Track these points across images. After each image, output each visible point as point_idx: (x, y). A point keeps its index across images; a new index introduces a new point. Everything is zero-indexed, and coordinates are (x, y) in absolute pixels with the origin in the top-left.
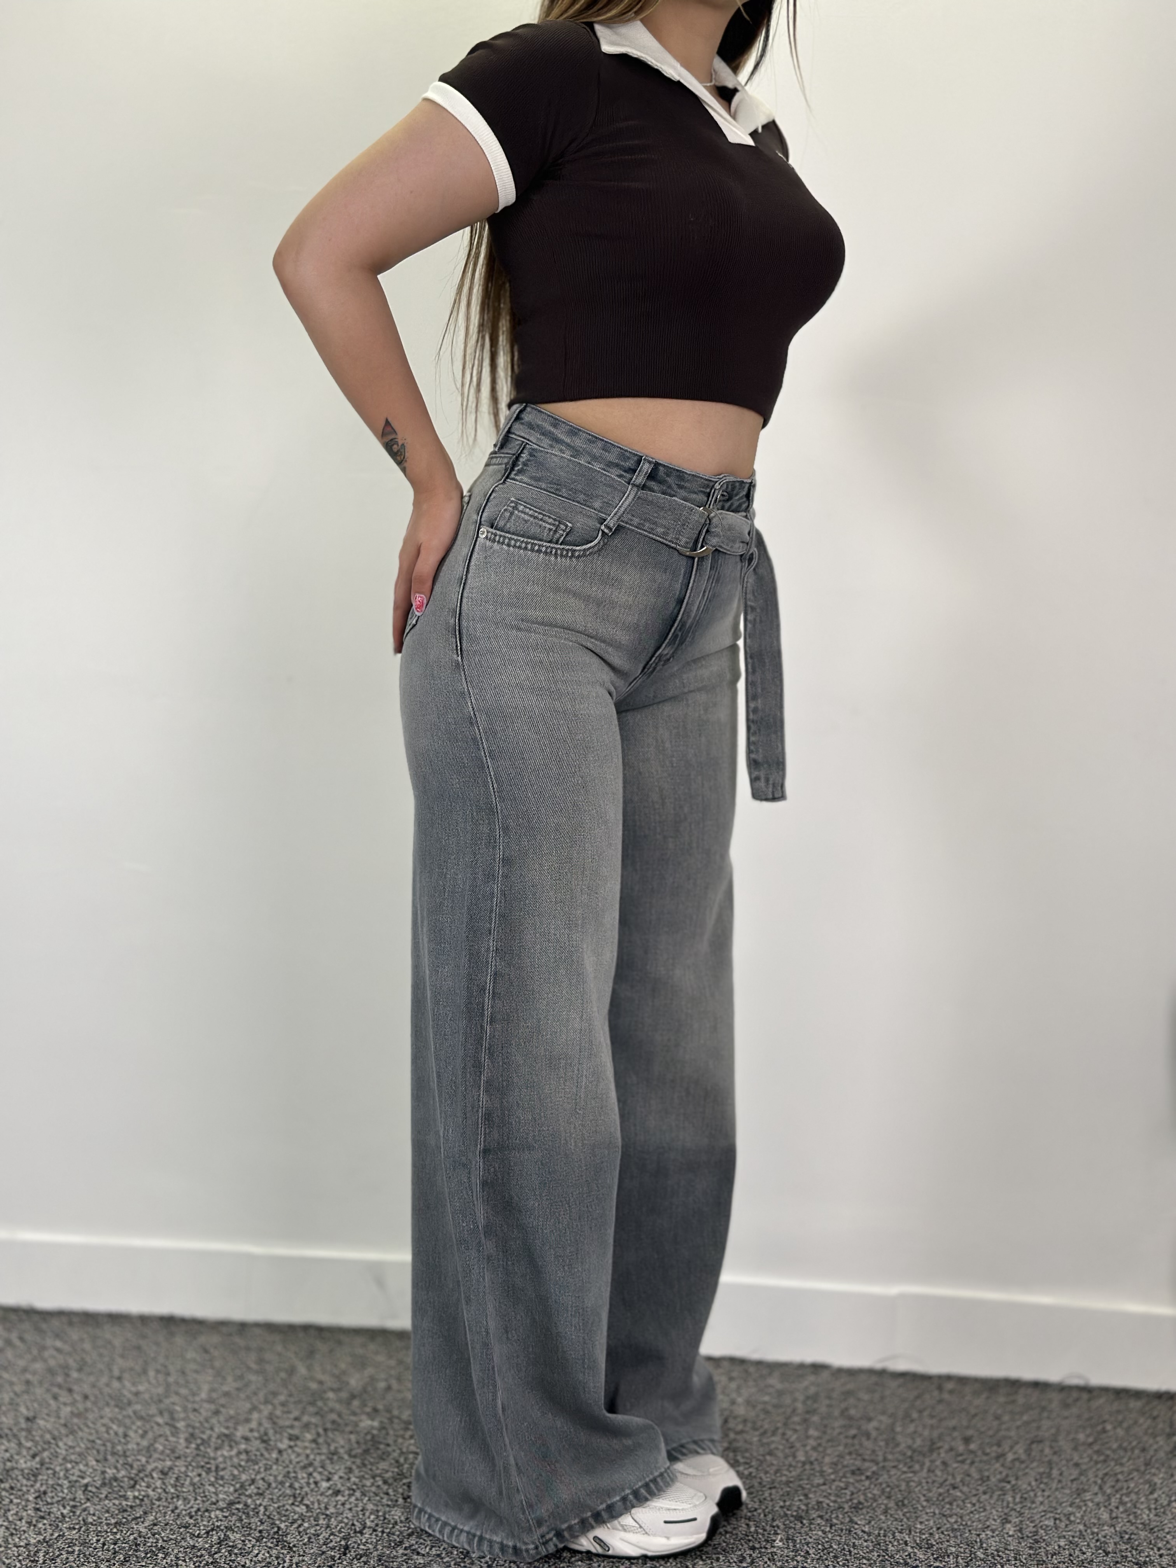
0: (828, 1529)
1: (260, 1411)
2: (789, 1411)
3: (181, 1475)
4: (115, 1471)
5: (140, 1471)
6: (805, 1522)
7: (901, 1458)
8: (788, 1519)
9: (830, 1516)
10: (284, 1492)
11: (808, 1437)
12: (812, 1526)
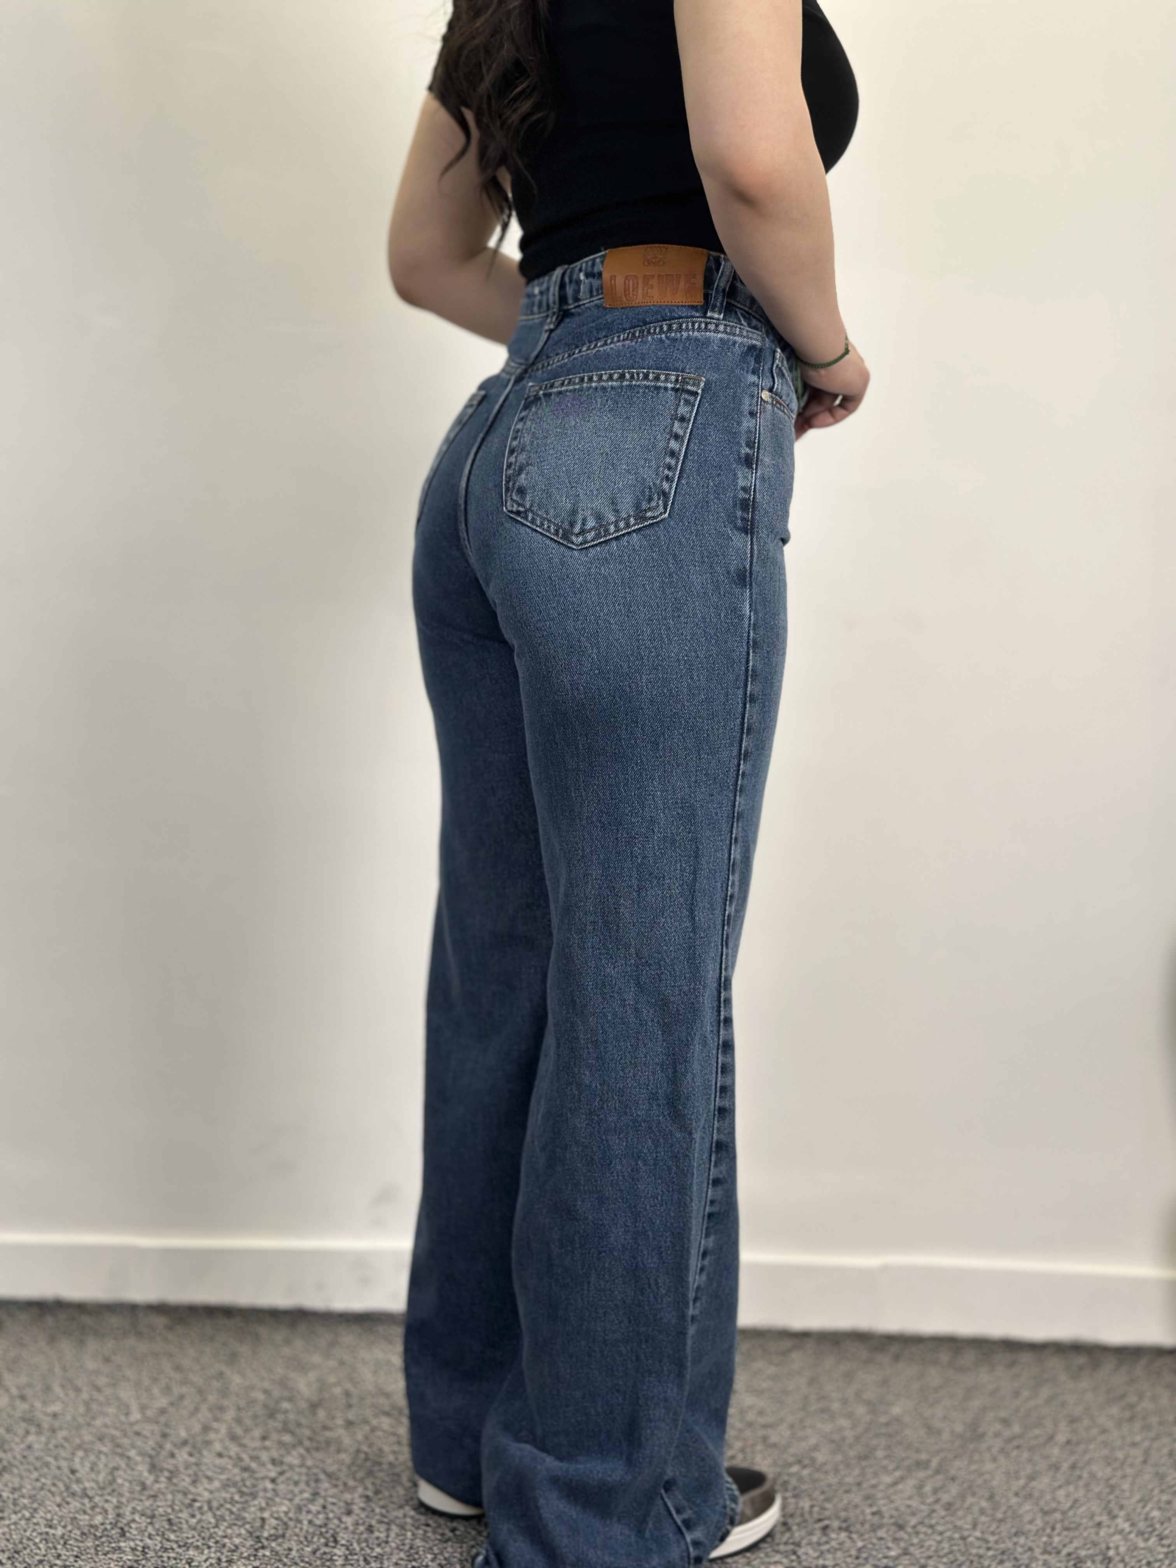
1: (217, 1431)
3: (172, 1517)
4: (87, 1517)
5: (119, 1515)
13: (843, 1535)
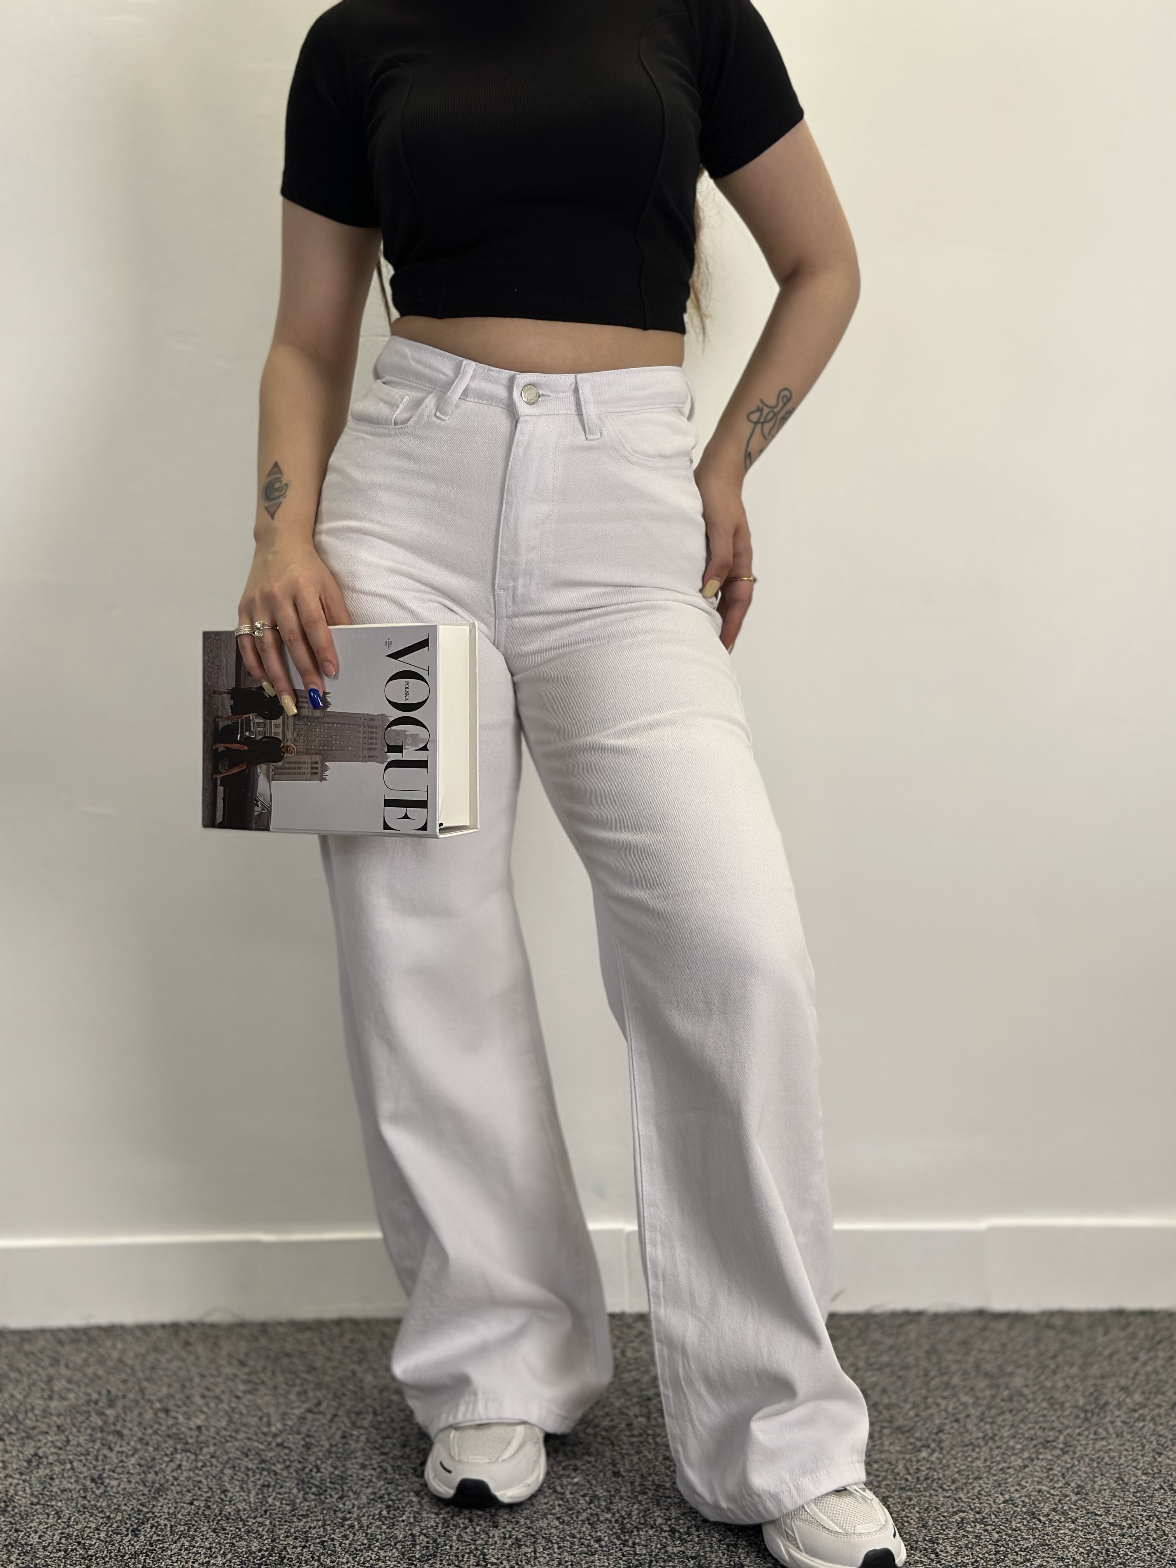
0: (1073, 1526)
2: (921, 1373)
4: (243, 1543)
6: (1042, 1518)
7: (1078, 1422)
8: (1024, 1519)
9: (1062, 1508)
10: (458, 1549)
11: (966, 1406)
12: (1054, 1524)
13: (978, 1526)
